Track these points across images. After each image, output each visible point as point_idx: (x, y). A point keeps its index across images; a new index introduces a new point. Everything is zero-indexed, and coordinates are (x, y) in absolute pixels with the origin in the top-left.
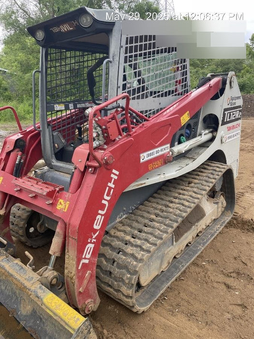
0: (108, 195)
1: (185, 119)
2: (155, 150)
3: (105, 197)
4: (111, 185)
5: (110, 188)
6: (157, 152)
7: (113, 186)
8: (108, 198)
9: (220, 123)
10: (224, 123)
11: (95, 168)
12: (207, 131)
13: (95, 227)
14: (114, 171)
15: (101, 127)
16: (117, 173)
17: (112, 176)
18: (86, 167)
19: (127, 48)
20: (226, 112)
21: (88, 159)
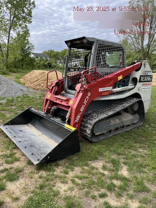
0: (86, 101)
1: (120, 78)
2: (106, 88)
3: (85, 101)
4: (87, 97)
5: (87, 99)
6: (107, 89)
7: (88, 98)
8: (86, 102)
9: (138, 81)
10: (140, 81)
11: (83, 91)
12: (132, 84)
13: (81, 110)
14: (89, 93)
15: (85, 78)
16: (90, 94)
17: (88, 94)
18: (80, 90)
19: (98, 50)
20: (142, 77)
21: (80, 88)
